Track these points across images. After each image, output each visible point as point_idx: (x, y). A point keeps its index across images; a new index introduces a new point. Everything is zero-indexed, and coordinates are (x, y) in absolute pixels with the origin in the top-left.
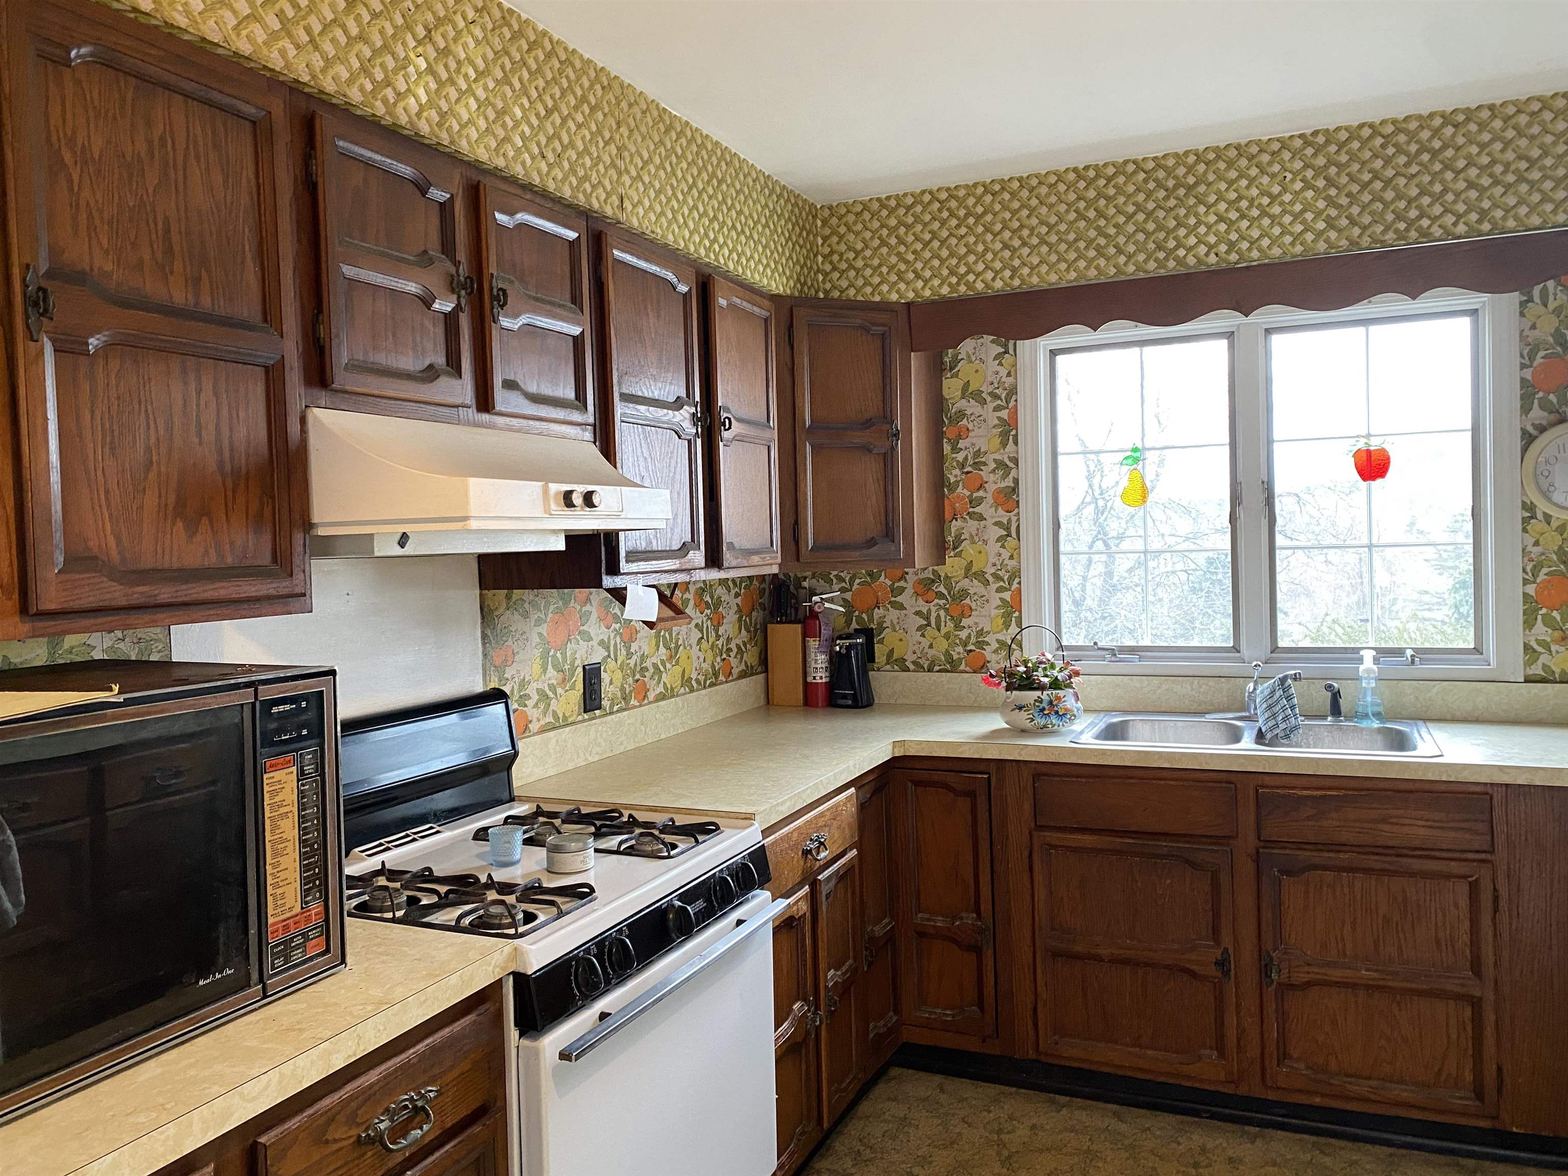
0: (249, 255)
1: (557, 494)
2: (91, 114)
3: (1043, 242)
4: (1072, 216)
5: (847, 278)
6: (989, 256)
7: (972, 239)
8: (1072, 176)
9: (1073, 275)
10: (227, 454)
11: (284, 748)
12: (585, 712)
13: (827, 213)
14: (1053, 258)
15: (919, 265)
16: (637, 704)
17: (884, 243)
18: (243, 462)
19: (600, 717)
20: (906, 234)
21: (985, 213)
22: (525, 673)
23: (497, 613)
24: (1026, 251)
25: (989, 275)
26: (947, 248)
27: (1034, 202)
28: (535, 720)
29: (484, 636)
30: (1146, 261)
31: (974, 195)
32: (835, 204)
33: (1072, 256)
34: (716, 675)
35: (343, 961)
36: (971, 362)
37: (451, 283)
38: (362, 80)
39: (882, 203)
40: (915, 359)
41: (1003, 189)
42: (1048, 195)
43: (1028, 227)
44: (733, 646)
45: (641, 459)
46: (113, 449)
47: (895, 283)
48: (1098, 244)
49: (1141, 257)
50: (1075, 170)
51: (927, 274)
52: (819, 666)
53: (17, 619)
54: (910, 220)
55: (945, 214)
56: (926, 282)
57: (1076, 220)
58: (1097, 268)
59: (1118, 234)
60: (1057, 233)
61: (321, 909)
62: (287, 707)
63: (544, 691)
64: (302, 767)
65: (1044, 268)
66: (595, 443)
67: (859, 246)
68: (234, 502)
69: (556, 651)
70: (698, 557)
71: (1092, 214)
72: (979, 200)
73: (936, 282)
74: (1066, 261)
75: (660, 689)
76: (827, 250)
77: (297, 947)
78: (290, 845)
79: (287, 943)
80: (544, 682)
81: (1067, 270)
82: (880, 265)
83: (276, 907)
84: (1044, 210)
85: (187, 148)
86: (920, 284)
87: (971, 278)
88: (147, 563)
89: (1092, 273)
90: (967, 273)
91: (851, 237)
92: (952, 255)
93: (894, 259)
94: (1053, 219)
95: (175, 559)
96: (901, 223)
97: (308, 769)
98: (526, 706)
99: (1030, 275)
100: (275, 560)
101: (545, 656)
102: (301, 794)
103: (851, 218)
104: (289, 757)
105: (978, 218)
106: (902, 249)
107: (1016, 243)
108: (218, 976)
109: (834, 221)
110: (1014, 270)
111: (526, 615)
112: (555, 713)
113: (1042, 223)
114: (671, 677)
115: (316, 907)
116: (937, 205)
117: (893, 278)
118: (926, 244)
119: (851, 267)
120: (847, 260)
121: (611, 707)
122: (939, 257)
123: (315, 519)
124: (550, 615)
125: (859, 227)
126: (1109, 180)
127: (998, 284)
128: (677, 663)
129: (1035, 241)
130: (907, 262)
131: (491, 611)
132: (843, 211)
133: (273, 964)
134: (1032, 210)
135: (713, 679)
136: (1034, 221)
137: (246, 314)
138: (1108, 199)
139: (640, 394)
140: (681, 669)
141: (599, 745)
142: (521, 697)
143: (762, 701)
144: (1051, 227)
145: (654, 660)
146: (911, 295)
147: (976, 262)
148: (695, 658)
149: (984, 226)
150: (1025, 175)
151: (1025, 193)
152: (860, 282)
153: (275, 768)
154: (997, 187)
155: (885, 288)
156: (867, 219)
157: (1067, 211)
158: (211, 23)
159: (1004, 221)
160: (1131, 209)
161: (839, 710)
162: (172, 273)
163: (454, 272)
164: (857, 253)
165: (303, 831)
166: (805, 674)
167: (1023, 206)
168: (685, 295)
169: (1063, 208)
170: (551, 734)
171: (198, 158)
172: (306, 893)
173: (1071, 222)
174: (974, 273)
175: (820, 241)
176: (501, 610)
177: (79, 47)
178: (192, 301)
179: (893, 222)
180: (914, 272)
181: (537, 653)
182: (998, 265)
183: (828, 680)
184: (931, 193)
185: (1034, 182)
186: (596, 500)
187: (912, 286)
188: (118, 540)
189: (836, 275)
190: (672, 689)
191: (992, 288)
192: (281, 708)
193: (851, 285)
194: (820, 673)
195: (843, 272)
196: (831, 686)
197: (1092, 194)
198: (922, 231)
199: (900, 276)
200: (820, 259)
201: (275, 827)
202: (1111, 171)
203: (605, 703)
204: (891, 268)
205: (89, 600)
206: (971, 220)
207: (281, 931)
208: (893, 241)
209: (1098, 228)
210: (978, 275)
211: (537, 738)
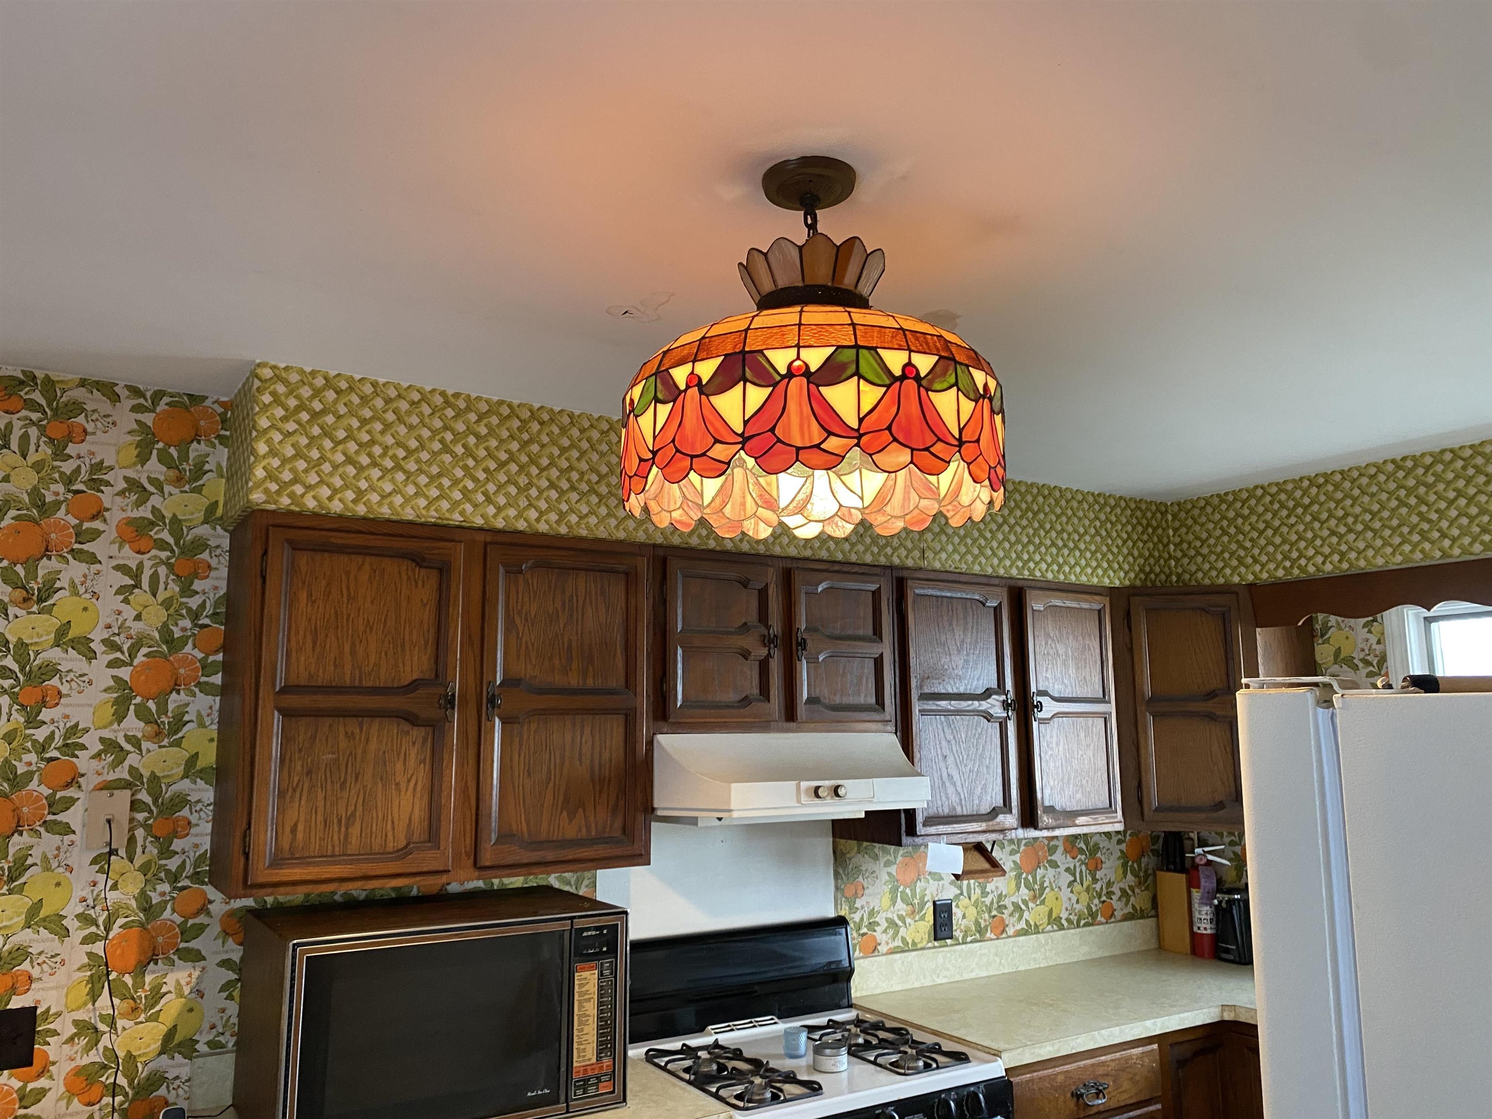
0: (619, 651)
1: (807, 790)
2: (532, 595)
3: (1367, 528)
4: (1394, 503)
5: (1195, 563)
6: (1318, 542)
7: (1301, 527)
8: (1390, 467)
9: (1399, 558)
10: (597, 768)
11: (589, 958)
12: (935, 939)
13: (1176, 508)
14: (1379, 543)
15: (1256, 551)
16: (993, 936)
17: (1225, 532)
18: (607, 774)
19: (952, 945)
20: (1243, 524)
21: (1312, 503)
22: (875, 903)
23: (848, 856)
24: (1351, 537)
25: (1319, 559)
26: (1280, 536)
27: (1356, 492)
28: (883, 943)
29: (836, 875)
30: (1471, 544)
31: (1301, 488)
32: (1182, 501)
33: (1397, 540)
34: (1093, 915)
35: (625, 1100)
36: (1340, 629)
37: (764, 641)
38: (700, 530)
39: (1222, 498)
40: (1261, 635)
41: (1327, 481)
42: (1369, 485)
43: (1352, 515)
44: (1115, 889)
45: (944, 743)
46: (529, 774)
47: (1236, 568)
48: (1421, 529)
49: (1467, 540)
50: (1393, 461)
51: (1264, 558)
52: (1203, 917)
53: (472, 869)
54: (1246, 512)
55: (1276, 506)
56: (1263, 566)
57: (1398, 507)
58: (1422, 551)
59: (1440, 519)
60: (1381, 520)
61: (612, 1063)
62: (594, 933)
63: (893, 920)
64: (602, 972)
65: (1370, 553)
66: (896, 733)
67: (1204, 535)
68: (600, 796)
69: (905, 887)
70: (1010, 820)
71: (1413, 501)
72: (1305, 492)
73: (1272, 566)
74: (1391, 545)
75: (1023, 925)
76: (1177, 540)
77: (592, 1085)
78: (591, 1019)
79: (586, 1081)
80: (893, 913)
81: (1393, 554)
82: (1222, 552)
83: (579, 1057)
84: (1366, 499)
85: (585, 599)
86: (1258, 568)
87: (1303, 562)
88: (543, 837)
89: (1418, 556)
90: (1299, 558)
91: (1197, 528)
92: (1284, 541)
93: (1234, 546)
94: (1376, 507)
95: (560, 834)
96: (1238, 515)
97: (606, 972)
98: (875, 931)
99: (1357, 559)
100: (624, 831)
101: (894, 891)
102: (600, 988)
103: (1196, 512)
104: (593, 964)
105: (1306, 508)
106: (1241, 537)
107: (1342, 530)
108: (540, 1092)
109: (1182, 515)
110: (1343, 555)
111: (876, 858)
112: (904, 940)
113: (1365, 511)
114: (1036, 914)
115: (607, 1062)
116: (1268, 499)
117: (1234, 563)
118: (1261, 533)
119: (1198, 553)
120: (1195, 548)
121: (965, 937)
122: (1273, 544)
123: (655, 805)
124: (900, 858)
125: (1203, 519)
126: (1427, 468)
127: (1328, 567)
128: (1043, 902)
129: (1360, 527)
130: (1245, 549)
131: (843, 854)
132: (1189, 506)
133: (575, 1093)
134: (1355, 500)
135: (1091, 919)
136: (1357, 510)
137: (614, 685)
138: (1428, 486)
139: (943, 691)
140: (1047, 909)
141: (948, 969)
142: (870, 923)
143: (1153, 945)
144: (1374, 515)
145: (1014, 899)
146: (1251, 578)
147: (1306, 548)
148: (1065, 899)
149: (1311, 515)
150: (1346, 469)
151: (1347, 485)
152: (1207, 566)
153: (583, 970)
154: (1321, 480)
155: (1228, 571)
156: (1210, 512)
157: (1389, 499)
158: (602, 528)
159: (1329, 511)
160: (1452, 495)
161: (1223, 963)
162: (571, 669)
163: (766, 633)
164: (1203, 542)
165: (600, 1012)
166: (1191, 924)
167: (1346, 496)
168: (995, 608)
169: (1384, 496)
170: (897, 956)
171: (591, 602)
172: (599, 1052)
173: (1393, 510)
174: (1305, 557)
175: (1171, 532)
176: (853, 854)
177: (527, 563)
178: (581, 683)
179: (1231, 514)
180: (1252, 557)
181: (887, 889)
182: (1326, 550)
183: (1213, 932)
184: (1262, 488)
185: (1355, 474)
186: (841, 792)
187: (1251, 569)
188: (528, 823)
189: (1186, 561)
190: (1036, 926)
191: (1323, 571)
192: (589, 933)
193: (1199, 569)
194: (1205, 925)
195: (1192, 558)
196: (1215, 938)
197: (1411, 482)
198: (1257, 521)
199: (1240, 560)
200: (1172, 547)
201: (581, 1007)
202: (1428, 460)
203: (957, 934)
204: (1232, 554)
205: (510, 860)
206: (1300, 511)
207: (581, 1072)
208: (1232, 530)
209: (1420, 514)
210: (1309, 559)
211: (883, 958)
